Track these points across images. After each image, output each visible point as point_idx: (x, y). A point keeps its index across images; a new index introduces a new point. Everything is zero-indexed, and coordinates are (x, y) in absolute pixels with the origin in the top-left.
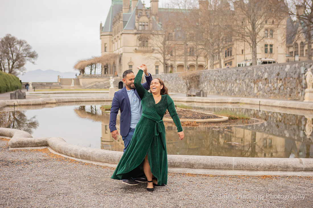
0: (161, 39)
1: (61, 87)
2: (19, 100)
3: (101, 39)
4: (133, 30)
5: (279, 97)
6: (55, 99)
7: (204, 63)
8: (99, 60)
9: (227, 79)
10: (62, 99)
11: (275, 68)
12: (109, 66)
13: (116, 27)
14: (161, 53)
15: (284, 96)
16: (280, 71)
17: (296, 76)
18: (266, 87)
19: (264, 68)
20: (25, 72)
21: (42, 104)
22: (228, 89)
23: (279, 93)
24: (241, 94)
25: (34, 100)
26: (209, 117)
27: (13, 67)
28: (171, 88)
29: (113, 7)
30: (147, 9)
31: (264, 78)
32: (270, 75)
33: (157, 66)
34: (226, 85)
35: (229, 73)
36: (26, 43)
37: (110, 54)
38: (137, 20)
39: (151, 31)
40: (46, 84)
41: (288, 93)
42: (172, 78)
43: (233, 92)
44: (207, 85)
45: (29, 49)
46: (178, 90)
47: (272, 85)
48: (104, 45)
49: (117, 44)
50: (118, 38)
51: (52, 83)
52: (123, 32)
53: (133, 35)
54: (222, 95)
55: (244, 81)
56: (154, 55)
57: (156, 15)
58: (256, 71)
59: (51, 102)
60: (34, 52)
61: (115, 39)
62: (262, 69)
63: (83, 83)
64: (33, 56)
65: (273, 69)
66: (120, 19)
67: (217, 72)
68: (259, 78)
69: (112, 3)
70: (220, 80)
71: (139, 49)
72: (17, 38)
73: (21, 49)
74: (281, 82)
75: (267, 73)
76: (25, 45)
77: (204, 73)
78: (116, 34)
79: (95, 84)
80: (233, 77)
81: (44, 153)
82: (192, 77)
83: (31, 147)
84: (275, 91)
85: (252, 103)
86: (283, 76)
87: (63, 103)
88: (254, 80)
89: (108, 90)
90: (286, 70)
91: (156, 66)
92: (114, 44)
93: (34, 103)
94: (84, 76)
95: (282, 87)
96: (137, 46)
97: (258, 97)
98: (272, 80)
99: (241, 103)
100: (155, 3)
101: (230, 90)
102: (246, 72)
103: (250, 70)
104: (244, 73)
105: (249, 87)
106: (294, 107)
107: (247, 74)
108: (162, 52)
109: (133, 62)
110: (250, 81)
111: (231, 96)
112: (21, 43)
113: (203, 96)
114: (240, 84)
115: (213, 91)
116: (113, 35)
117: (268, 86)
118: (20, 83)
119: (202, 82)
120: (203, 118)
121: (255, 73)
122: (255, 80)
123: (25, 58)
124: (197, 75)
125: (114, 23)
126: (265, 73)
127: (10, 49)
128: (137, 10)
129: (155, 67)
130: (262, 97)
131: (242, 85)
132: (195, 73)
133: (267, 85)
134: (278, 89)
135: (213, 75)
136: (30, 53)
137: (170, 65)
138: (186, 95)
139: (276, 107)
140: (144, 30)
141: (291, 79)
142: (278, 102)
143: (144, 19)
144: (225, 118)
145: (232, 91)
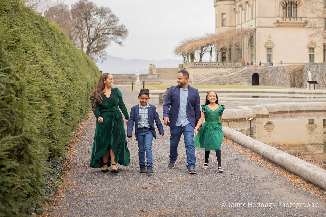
1: (160, 82)
3: (215, 6)
8: (219, 39)
20: (105, 59)
27: (89, 50)
33: (311, 49)
36: (110, 11)
45: (115, 21)
48: (221, 15)
49: (245, 14)
60: (122, 26)
61: (241, 6)
64: (119, 32)
71: (283, 21)
72: (96, 5)
73: (102, 22)
76: (108, 15)
91: (310, 49)
92: (237, 15)
94: (194, 64)
96: (280, 17)
109: (273, 43)
112: (102, 12)
116: (236, 1)
123: (107, 36)
127: (84, 21)
129: (307, 50)
136: (115, 28)
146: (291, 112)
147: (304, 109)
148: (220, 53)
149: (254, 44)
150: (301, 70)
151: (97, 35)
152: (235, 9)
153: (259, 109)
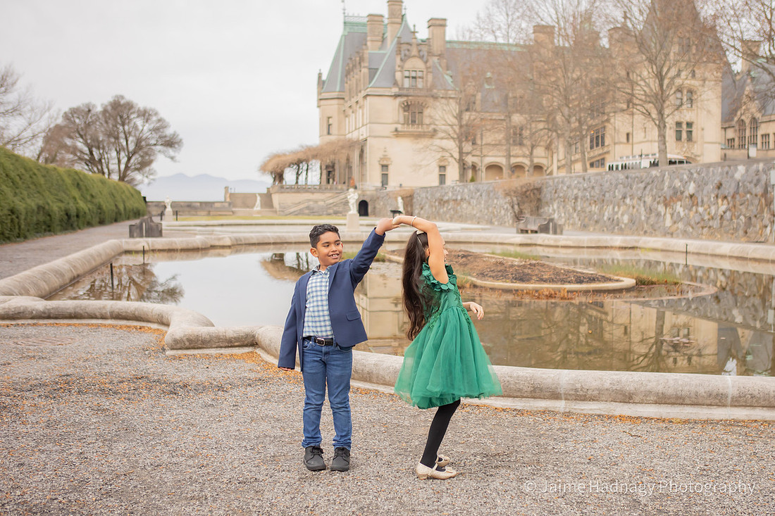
0: (454, 107)
1: (233, 212)
2: (150, 240)
3: (319, 107)
4: (391, 88)
5: (721, 235)
6: (230, 238)
7: (543, 162)
9: (604, 195)
10: (245, 239)
11: (713, 171)
12: (337, 167)
13: (354, 81)
14: (453, 138)
15: (732, 234)
16: (722, 178)
17: (759, 190)
18: (692, 214)
19: (687, 172)
20: (154, 180)
21: (202, 249)
22: (605, 218)
23: (721, 227)
24: (635, 228)
25: (184, 239)
26: (592, 279)
28: (478, 215)
29: (345, 38)
30: (420, 42)
31: (686, 194)
32: (699, 187)
33: (442, 168)
34: (601, 209)
35: (608, 183)
36: (156, 114)
37: (338, 141)
38: (399, 66)
39: (430, 90)
40: (199, 204)
41: (742, 228)
42: (478, 194)
43: (618, 225)
44: (558, 207)
45: (164, 127)
46: (494, 220)
47: (705, 210)
48: (325, 119)
49: (356, 118)
50: (358, 106)
51: (214, 203)
52: (369, 91)
53: (390, 99)
54: (591, 229)
55: (643, 199)
56: (437, 142)
57: (440, 56)
58: (670, 178)
59: (221, 243)
60: (174, 135)
61: (350, 107)
62: (683, 174)
63: (279, 204)
64: (171, 143)
65: (707, 175)
66: (363, 65)
67: (581, 180)
68: (675, 193)
69: (345, 29)
70: (589, 197)
71: (403, 130)
74: (725, 201)
75: (694, 182)
76: (154, 119)
77: (551, 183)
78: (353, 97)
79: (306, 205)
80: (617, 191)
81: (250, 364)
82: (524, 190)
83: (217, 347)
84: (711, 223)
85: (668, 248)
86: (729, 189)
87: (248, 247)
88: (665, 197)
89: (345, 219)
90: (738, 176)
91: (440, 167)
92: (347, 119)
93: (184, 246)
94: (282, 187)
95: (728, 214)
96: (399, 123)
97: (674, 235)
98: (705, 199)
99: (643, 248)
100: (437, 30)
101: (609, 219)
102: (648, 180)
103: (656, 176)
104: (642, 182)
105: (653, 214)
106: (764, 257)
107: (648, 184)
108: (455, 136)
109: (389, 159)
110: (655, 199)
111: (612, 232)
112: (145, 115)
113: (555, 233)
114: (634, 207)
115: (571, 222)
116: (346, 99)
117: (697, 212)
118: (143, 202)
119: (547, 203)
120: (581, 282)
121: (667, 184)
122: (668, 198)
123: (153, 148)
124: (537, 186)
125: (347, 73)
126: (690, 182)
128: (399, 43)
129: (437, 169)
130: (683, 235)
131: (637, 210)
132: (531, 182)
133: (694, 208)
134: (719, 217)
135: (573, 186)
136: (166, 136)
137: (471, 164)
138: (515, 230)
139: (722, 256)
140: (414, 88)
141: (748, 196)
142: (726, 247)
143: (415, 64)
144: (629, 282)
145: (615, 221)
149: (365, 161)
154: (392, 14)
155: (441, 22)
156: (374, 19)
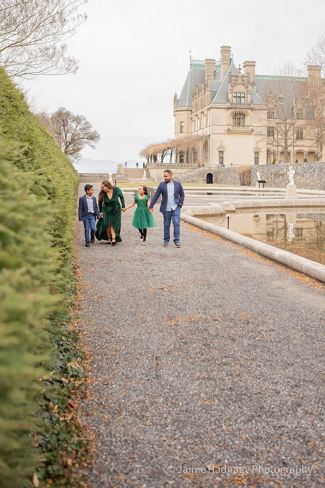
0: (264, 115)
1: (128, 180)
3: (175, 116)
4: (225, 103)
8: (178, 144)
13: (199, 99)
20: (79, 160)
27: (66, 152)
29: (191, 74)
30: (243, 75)
36: (84, 119)
37: (188, 136)
38: (230, 90)
39: (249, 105)
45: (89, 127)
48: (179, 123)
49: (201, 122)
50: (203, 115)
52: (212, 105)
53: (225, 110)
60: (95, 132)
61: (197, 115)
64: (93, 137)
66: (207, 89)
69: (191, 68)
71: (233, 129)
72: (72, 113)
73: (78, 128)
76: (83, 122)
78: (199, 109)
91: (255, 152)
92: (194, 123)
96: (230, 125)
100: (249, 69)
109: (224, 147)
112: (78, 120)
116: (193, 111)
123: (82, 140)
125: (194, 95)
127: (62, 127)
128: (230, 76)
129: (253, 153)
136: (89, 133)
137: (272, 151)
140: (240, 103)
143: (238, 88)
146: (252, 208)
147: (264, 206)
148: (178, 155)
149: (209, 148)
150: (249, 171)
151: (73, 139)
152: (191, 118)
153: (227, 206)
154: (224, 59)
155: (252, 64)
156: (210, 62)
